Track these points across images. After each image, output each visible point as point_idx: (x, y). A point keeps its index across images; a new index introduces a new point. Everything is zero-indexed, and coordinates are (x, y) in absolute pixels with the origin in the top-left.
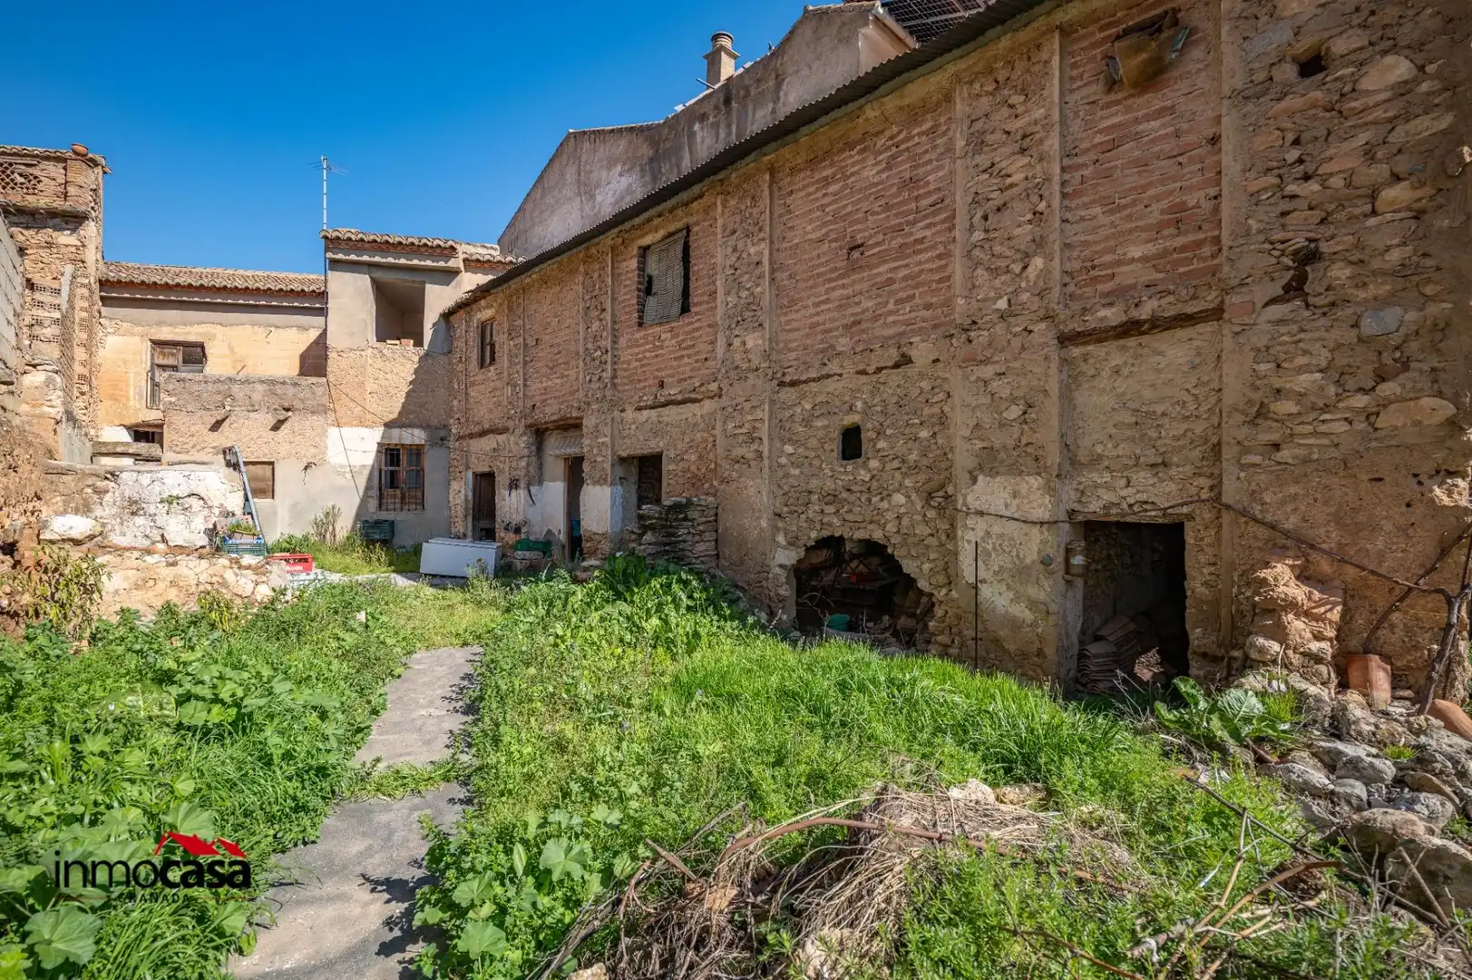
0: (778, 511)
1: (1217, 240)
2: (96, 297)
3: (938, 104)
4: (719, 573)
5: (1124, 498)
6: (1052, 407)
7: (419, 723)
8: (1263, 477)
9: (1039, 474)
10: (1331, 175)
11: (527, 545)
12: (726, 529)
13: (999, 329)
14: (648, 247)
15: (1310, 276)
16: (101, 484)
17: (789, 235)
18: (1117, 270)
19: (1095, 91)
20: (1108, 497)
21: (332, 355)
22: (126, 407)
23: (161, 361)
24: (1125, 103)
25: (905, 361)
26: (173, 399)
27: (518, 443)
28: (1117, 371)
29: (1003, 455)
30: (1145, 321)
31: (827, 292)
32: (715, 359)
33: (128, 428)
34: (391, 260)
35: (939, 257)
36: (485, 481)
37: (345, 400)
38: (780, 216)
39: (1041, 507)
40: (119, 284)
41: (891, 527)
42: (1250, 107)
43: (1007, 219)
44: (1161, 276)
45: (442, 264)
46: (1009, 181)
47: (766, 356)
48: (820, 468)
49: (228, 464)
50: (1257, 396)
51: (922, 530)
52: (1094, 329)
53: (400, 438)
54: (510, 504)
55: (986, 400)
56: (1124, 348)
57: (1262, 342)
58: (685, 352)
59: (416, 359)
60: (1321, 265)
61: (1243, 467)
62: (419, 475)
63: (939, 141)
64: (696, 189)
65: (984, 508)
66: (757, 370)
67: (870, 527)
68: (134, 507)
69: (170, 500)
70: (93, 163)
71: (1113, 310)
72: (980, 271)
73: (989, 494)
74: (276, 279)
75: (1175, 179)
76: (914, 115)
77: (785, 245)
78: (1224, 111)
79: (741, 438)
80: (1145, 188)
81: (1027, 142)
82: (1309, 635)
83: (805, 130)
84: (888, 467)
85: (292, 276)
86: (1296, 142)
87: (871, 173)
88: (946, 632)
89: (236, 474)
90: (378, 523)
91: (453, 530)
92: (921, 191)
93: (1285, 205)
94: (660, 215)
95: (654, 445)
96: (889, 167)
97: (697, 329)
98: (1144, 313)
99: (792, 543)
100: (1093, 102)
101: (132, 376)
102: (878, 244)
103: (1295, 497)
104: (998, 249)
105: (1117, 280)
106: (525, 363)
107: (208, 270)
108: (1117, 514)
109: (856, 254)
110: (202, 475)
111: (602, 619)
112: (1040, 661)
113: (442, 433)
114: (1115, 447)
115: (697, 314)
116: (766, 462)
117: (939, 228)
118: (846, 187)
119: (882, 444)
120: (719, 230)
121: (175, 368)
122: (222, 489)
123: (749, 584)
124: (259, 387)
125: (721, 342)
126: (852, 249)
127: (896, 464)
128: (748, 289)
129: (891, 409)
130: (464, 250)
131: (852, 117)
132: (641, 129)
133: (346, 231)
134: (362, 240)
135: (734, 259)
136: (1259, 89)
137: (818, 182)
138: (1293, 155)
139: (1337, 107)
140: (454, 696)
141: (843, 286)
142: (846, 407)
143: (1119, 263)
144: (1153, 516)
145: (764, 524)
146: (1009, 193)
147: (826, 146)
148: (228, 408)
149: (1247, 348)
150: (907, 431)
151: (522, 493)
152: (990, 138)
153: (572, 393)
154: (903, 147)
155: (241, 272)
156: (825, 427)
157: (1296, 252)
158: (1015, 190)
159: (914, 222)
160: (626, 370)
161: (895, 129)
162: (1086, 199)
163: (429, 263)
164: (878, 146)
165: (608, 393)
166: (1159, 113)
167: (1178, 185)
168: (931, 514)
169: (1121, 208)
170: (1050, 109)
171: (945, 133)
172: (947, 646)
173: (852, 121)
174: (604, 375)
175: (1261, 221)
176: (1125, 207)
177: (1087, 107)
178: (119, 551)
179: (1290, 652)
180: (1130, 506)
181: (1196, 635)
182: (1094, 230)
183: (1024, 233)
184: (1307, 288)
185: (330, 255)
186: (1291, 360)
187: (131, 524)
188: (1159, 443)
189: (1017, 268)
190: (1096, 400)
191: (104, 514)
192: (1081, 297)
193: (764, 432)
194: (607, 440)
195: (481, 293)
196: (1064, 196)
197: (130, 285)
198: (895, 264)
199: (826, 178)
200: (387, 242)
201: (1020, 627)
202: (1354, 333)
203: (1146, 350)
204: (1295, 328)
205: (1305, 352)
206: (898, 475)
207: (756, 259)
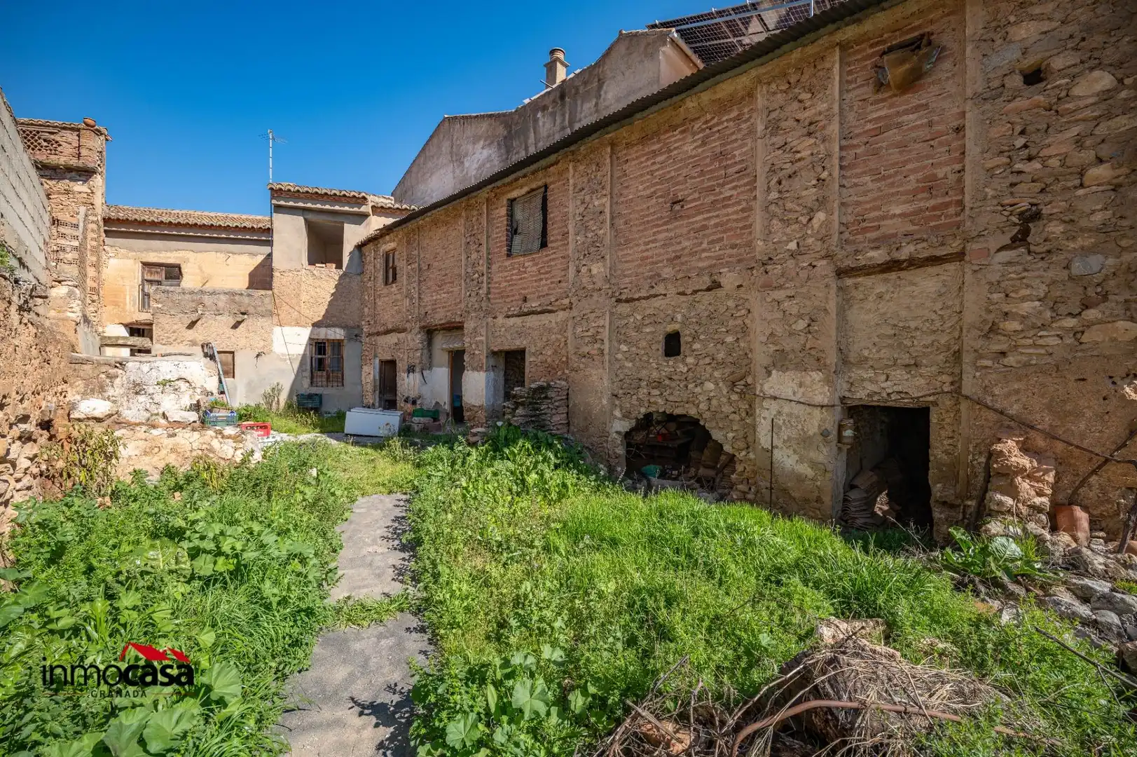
0: (615, 393)
1: (960, 203)
2: (102, 230)
3: (743, 98)
4: (570, 436)
5: (884, 389)
6: (831, 322)
7: (369, 558)
8: (994, 376)
9: (820, 370)
10: (1050, 157)
11: (423, 413)
12: (575, 405)
13: (791, 263)
14: (515, 199)
15: (1033, 231)
16: (112, 371)
17: (625, 192)
18: (882, 223)
19: (867, 91)
20: (871, 387)
21: (276, 274)
22: (124, 310)
23: (149, 278)
24: (890, 101)
25: (716, 285)
26: (160, 306)
27: (415, 339)
28: (880, 297)
29: (792, 356)
30: (905, 261)
31: (654, 234)
32: (567, 282)
33: (126, 326)
34: (319, 206)
35: (743, 210)
36: (389, 366)
37: (285, 307)
38: (619, 178)
39: (822, 394)
40: (119, 221)
41: (703, 406)
42: (988, 106)
43: (797, 183)
44: (916, 227)
45: (356, 209)
46: (798, 156)
47: (607, 280)
48: (648, 362)
49: (206, 355)
50: (991, 317)
51: (727, 409)
52: (865, 265)
53: (326, 334)
54: (408, 383)
55: (779, 315)
56: (886, 280)
57: (994, 278)
58: (542, 276)
59: (337, 278)
60: (1041, 223)
61: (977, 369)
62: (340, 360)
63: (744, 126)
64: (553, 158)
65: (777, 394)
66: (600, 290)
67: (687, 405)
68: (137, 389)
69: (164, 383)
70: (99, 133)
71: (880, 252)
72: (775, 222)
73: (780, 384)
74: (233, 219)
75: (928, 157)
76: (723, 106)
77: (622, 199)
78: (967, 108)
79: (587, 340)
80: (905, 163)
81: (812, 127)
82: (1033, 493)
83: (638, 116)
84: (701, 362)
85: (244, 217)
86: (1022, 133)
87: (689, 147)
88: (745, 482)
89: (212, 363)
90: (310, 396)
91: (365, 401)
92: (729, 162)
93: (1014, 179)
94: (525, 176)
95: (518, 344)
96: (704, 144)
97: (554, 259)
98: (904, 254)
99: (626, 416)
100: (864, 100)
101: (128, 288)
102: (694, 200)
103: (1017, 392)
104: (789, 205)
105: (882, 230)
106: (420, 282)
107: (184, 212)
108: (879, 400)
109: (677, 207)
110: (188, 364)
111: (495, 474)
112: (819, 505)
113: (356, 332)
114: (878, 352)
115: (553, 248)
116: (607, 357)
117: (742, 189)
118: (669, 158)
119: (697, 346)
120: (571, 188)
121: (159, 283)
122: (202, 374)
123: (593, 445)
124: (223, 297)
125: (572, 270)
126: (674, 203)
127: (707, 360)
128: (593, 231)
129: (704, 321)
130: (373, 200)
131: (676, 107)
132: (499, 116)
133: (285, 185)
134: (298, 191)
135: (582, 209)
136: (994, 93)
137: (648, 153)
138: (1020, 142)
139: (1055, 107)
140: (390, 535)
141: (667, 230)
142: (669, 319)
143: (884, 218)
144: (906, 403)
145: (605, 402)
146: (798, 164)
147: (655, 127)
148: (200, 312)
149: (984, 282)
150: (716, 337)
151: (418, 376)
152: (783, 124)
153: (456, 304)
154: (715, 129)
155: (206, 213)
156: (652, 333)
157: (1021, 214)
158: (802, 163)
159: (723, 185)
160: (497, 288)
161: (709, 117)
162: (858, 171)
163: (346, 208)
164: (695, 128)
165: (484, 304)
166: (917, 109)
167: (931, 161)
168: (734, 397)
169: (884, 178)
170: (832, 104)
171: (748, 120)
172: (744, 493)
173: (675, 109)
174: (481, 292)
175: (996, 190)
176: (890, 176)
177: (860, 103)
178: (131, 426)
179: (1020, 505)
180: (889, 394)
181: (937, 489)
182: (865, 193)
183: (810, 194)
184: (1029, 239)
185: (274, 202)
186: (1016, 292)
187: (135, 401)
188: (912, 350)
189: (804, 220)
190: (864, 317)
191: (115, 394)
192: (854, 242)
193: (605, 334)
194: (483, 338)
195: (387, 230)
196: (841, 167)
197: (126, 222)
198: (708, 215)
199: (654, 152)
200: (317, 193)
201: (803, 481)
202: (1066, 272)
203: (903, 281)
204: (1020, 268)
205: (1028, 286)
206: (708, 368)
207: (601, 209)
